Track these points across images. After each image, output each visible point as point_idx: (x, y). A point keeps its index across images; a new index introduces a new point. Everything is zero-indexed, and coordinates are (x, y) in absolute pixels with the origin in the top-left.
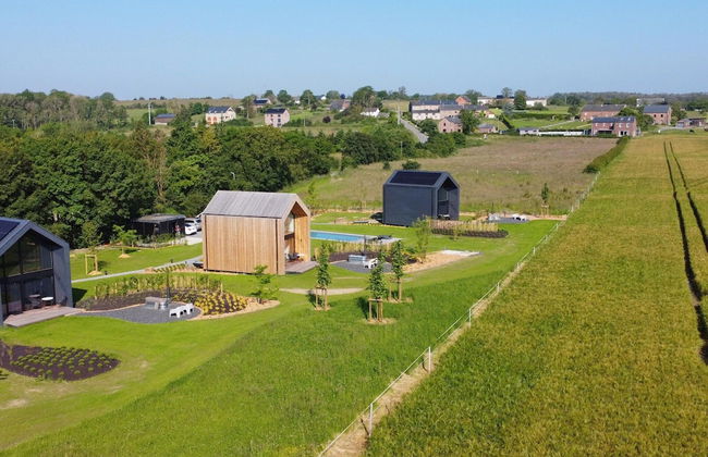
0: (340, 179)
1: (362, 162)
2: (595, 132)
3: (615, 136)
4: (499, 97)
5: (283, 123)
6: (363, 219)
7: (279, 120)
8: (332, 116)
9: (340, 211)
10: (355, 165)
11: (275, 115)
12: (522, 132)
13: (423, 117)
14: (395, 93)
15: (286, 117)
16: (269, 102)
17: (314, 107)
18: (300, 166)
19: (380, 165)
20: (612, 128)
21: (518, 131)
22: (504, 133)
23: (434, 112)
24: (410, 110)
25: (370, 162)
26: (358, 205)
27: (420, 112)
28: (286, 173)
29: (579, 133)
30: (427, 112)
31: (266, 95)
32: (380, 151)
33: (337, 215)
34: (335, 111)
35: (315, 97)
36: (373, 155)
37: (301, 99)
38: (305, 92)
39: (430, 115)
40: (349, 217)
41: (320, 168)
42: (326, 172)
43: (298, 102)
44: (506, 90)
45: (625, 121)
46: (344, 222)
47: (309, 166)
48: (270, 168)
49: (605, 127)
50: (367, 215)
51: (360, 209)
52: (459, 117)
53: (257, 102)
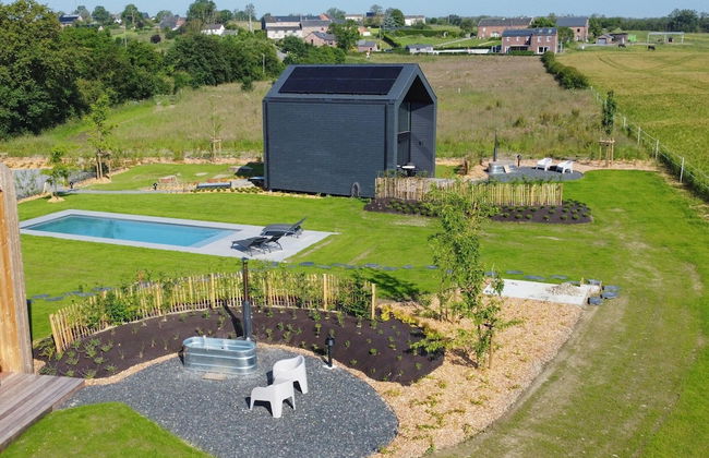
0: (172, 107)
1: (208, 81)
2: (505, 49)
3: (532, 54)
4: (368, 14)
6: (219, 179)
8: (162, 36)
9: (170, 162)
10: (195, 84)
12: (413, 51)
13: (281, 35)
14: (242, 12)
16: (80, 18)
17: (140, 26)
18: (99, 83)
19: (237, 86)
20: (529, 43)
21: (407, 49)
22: (389, 51)
23: (295, 29)
24: (264, 27)
25: (218, 82)
26: (207, 149)
27: (277, 29)
28: (68, 92)
29: (486, 51)
30: (285, 29)
31: (77, 12)
32: (233, 65)
33: (162, 172)
34: (166, 29)
35: (141, 15)
36: (223, 71)
37: (123, 15)
38: (128, 7)
39: (289, 33)
40: (189, 175)
41: (135, 88)
42: (146, 95)
43: (119, 21)
44: (375, 7)
45: (545, 34)
46: (175, 187)
47: (115, 84)
48: (30, 82)
49: (519, 42)
50: (226, 168)
51: (210, 156)
52: (329, 33)
53: (63, 19)
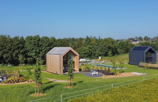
5: (137, 43)
7: (136, 43)
8: (150, 42)
11: (135, 42)
15: (138, 42)
16: (135, 39)
17: (147, 40)
34: (152, 41)
35: (148, 38)
37: (144, 38)
38: (145, 37)
53: (132, 39)
